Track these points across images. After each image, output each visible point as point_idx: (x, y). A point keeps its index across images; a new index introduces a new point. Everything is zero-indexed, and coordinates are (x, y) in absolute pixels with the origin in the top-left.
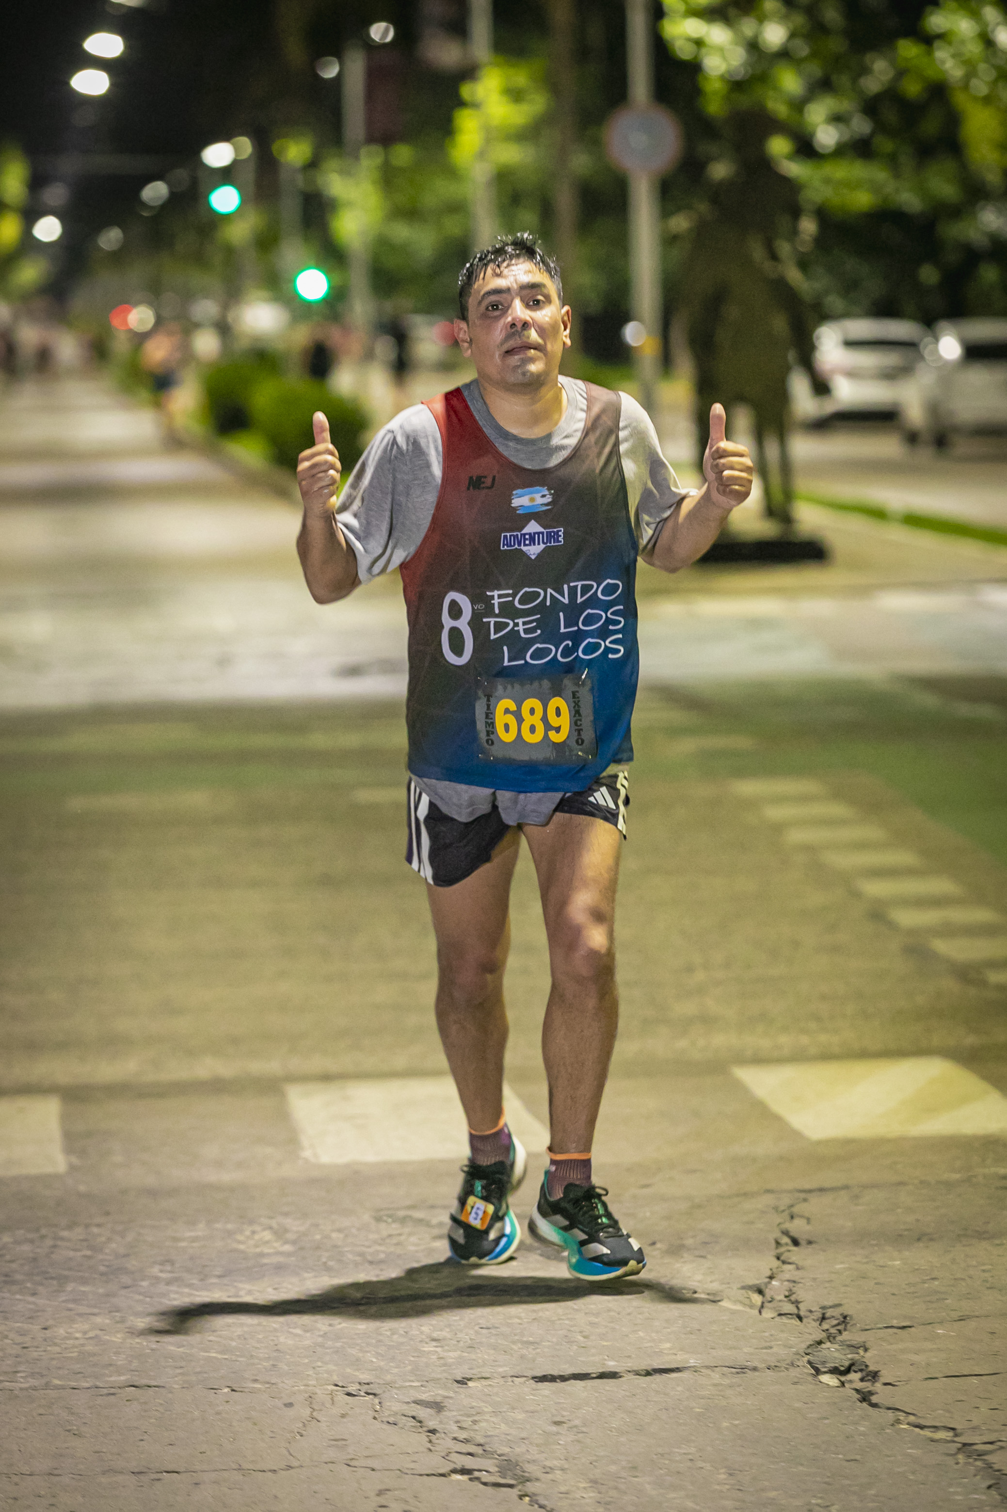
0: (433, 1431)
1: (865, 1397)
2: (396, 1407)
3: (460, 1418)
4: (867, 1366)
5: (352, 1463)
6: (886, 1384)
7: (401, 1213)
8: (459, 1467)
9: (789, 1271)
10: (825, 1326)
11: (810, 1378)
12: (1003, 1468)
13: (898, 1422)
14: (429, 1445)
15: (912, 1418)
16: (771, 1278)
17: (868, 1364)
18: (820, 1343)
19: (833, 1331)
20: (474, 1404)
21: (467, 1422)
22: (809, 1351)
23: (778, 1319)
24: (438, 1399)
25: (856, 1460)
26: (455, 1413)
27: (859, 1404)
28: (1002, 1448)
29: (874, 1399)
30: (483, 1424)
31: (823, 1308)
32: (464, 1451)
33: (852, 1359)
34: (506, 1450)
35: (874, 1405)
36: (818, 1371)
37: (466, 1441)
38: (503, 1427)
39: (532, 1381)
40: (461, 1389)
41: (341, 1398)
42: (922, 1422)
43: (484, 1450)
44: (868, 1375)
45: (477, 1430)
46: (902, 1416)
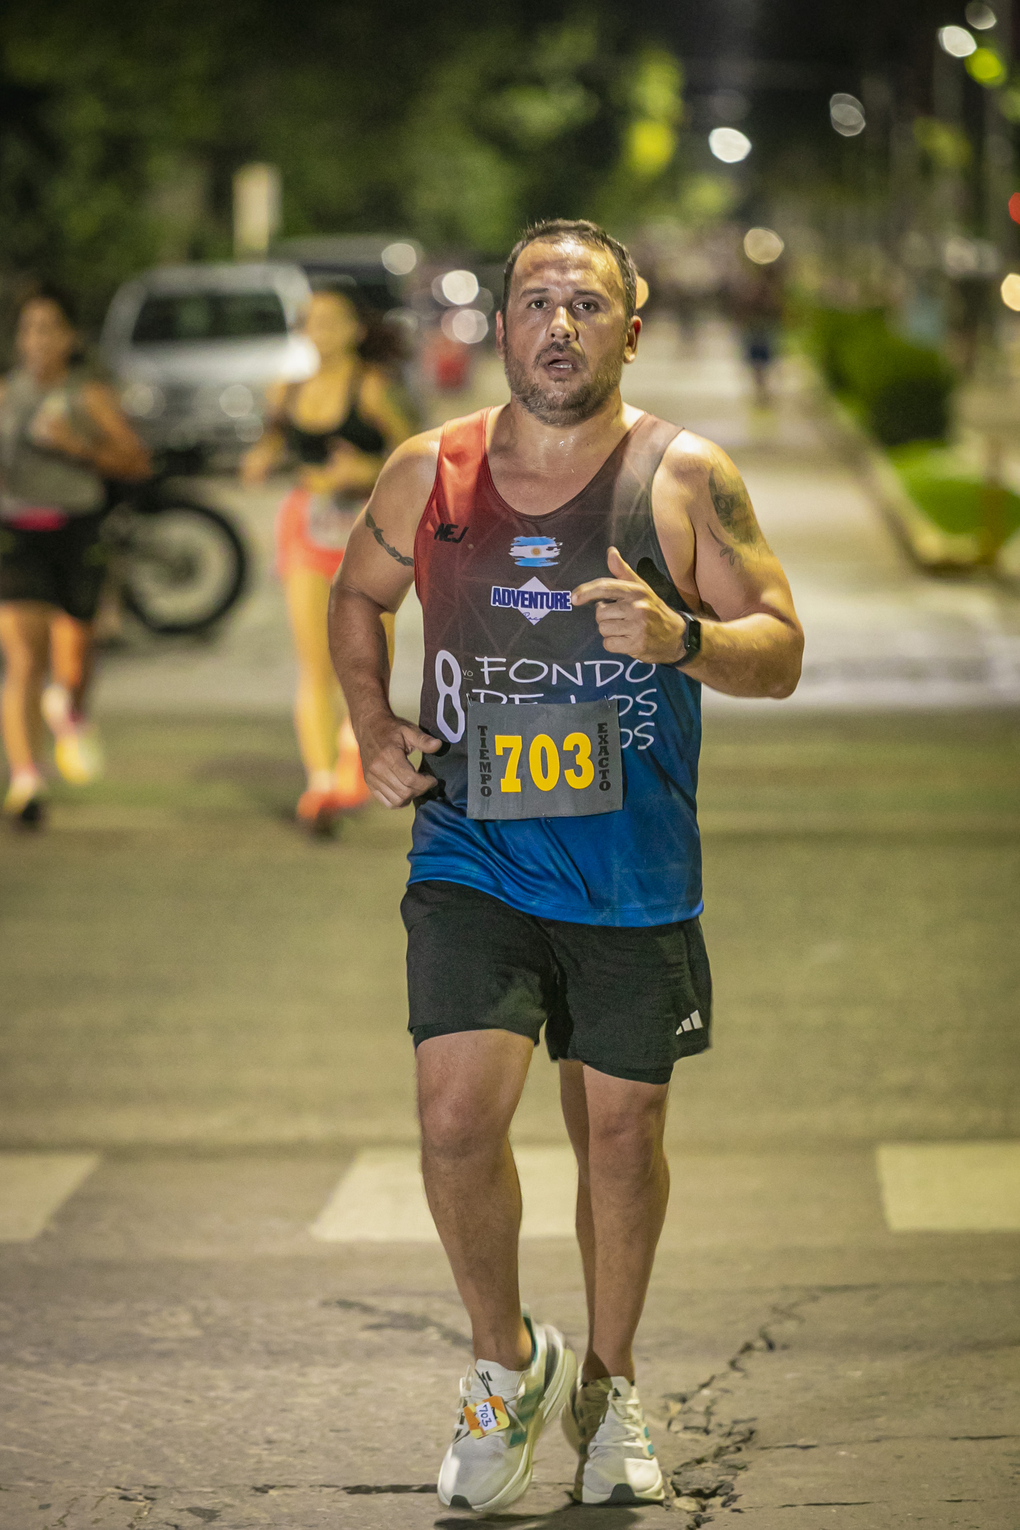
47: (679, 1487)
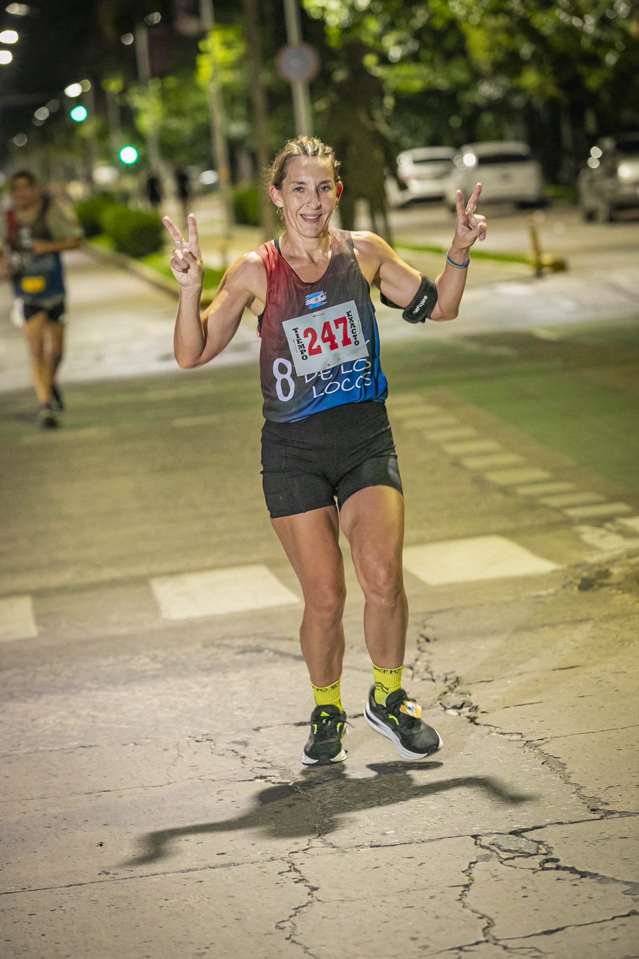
0: (244, 757)
1: (472, 720)
2: (223, 746)
3: (257, 749)
4: (471, 704)
5: (202, 778)
6: (482, 712)
7: (217, 642)
8: (259, 775)
9: (425, 656)
10: (448, 683)
11: (442, 712)
12: (549, 753)
13: (491, 732)
14: (242, 765)
15: (498, 730)
16: (417, 660)
17: (472, 702)
18: (445, 693)
19: (452, 686)
20: (264, 741)
21: (262, 751)
22: (440, 698)
23: (422, 682)
24: (245, 740)
25: (470, 754)
26: (254, 747)
27: (469, 724)
28: (548, 742)
29: (477, 721)
30: (270, 751)
31: (446, 674)
32: (261, 766)
33: (463, 701)
34: (284, 764)
35: (477, 724)
36: (446, 709)
37: (262, 761)
38: (281, 752)
39: (294, 726)
40: (257, 734)
41: (193, 743)
42: (504, 731)
43: (272, 765)
44: (472, 708)
45: (267, 755)
46: (492, 729)
47: (446, 705)
